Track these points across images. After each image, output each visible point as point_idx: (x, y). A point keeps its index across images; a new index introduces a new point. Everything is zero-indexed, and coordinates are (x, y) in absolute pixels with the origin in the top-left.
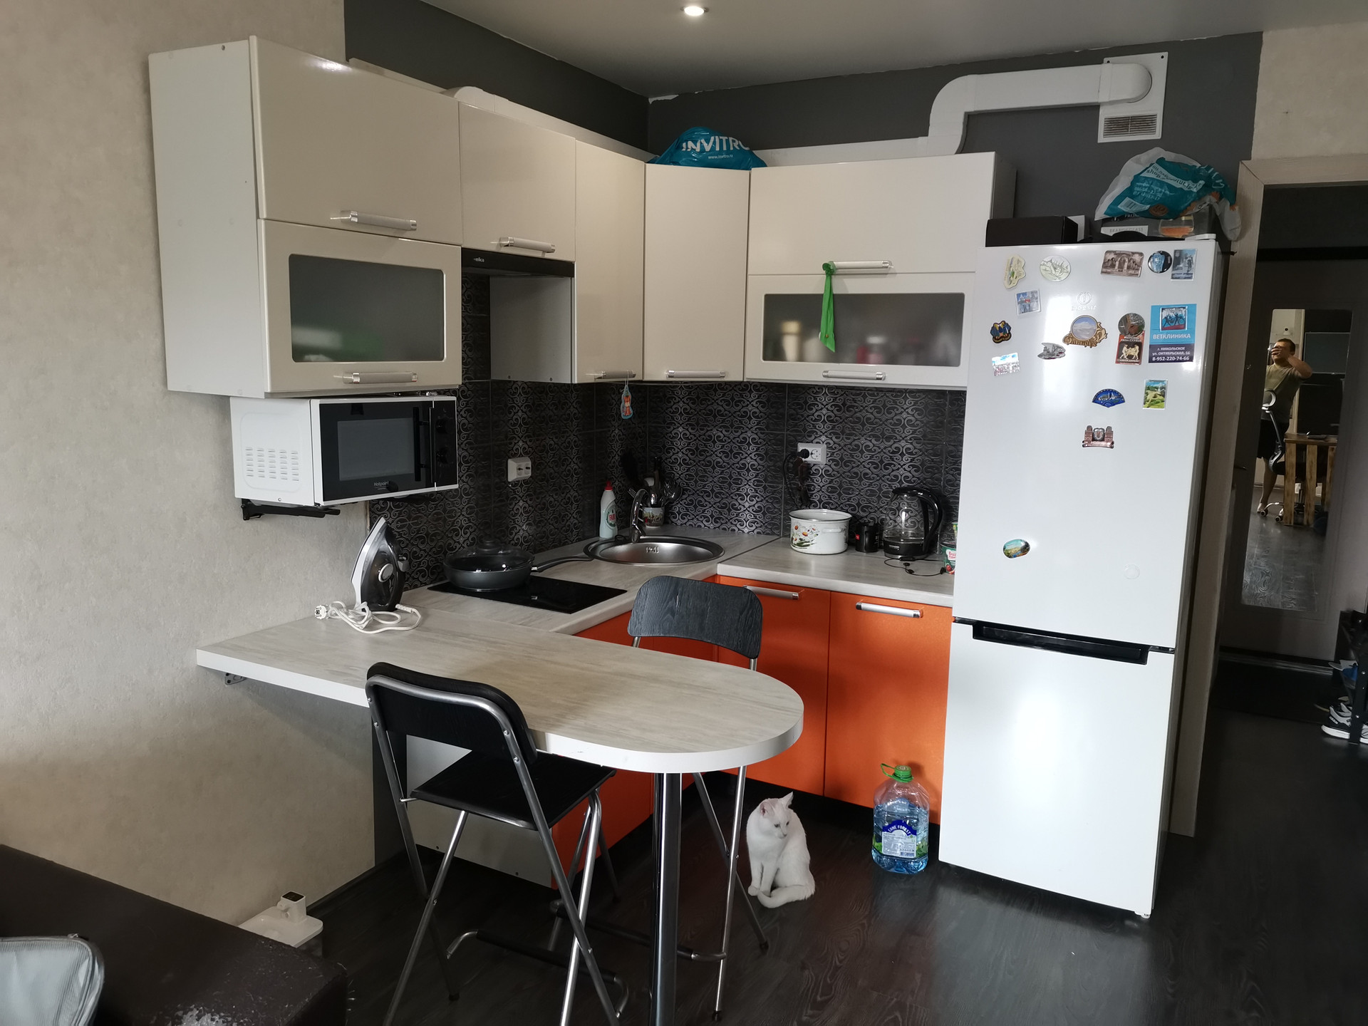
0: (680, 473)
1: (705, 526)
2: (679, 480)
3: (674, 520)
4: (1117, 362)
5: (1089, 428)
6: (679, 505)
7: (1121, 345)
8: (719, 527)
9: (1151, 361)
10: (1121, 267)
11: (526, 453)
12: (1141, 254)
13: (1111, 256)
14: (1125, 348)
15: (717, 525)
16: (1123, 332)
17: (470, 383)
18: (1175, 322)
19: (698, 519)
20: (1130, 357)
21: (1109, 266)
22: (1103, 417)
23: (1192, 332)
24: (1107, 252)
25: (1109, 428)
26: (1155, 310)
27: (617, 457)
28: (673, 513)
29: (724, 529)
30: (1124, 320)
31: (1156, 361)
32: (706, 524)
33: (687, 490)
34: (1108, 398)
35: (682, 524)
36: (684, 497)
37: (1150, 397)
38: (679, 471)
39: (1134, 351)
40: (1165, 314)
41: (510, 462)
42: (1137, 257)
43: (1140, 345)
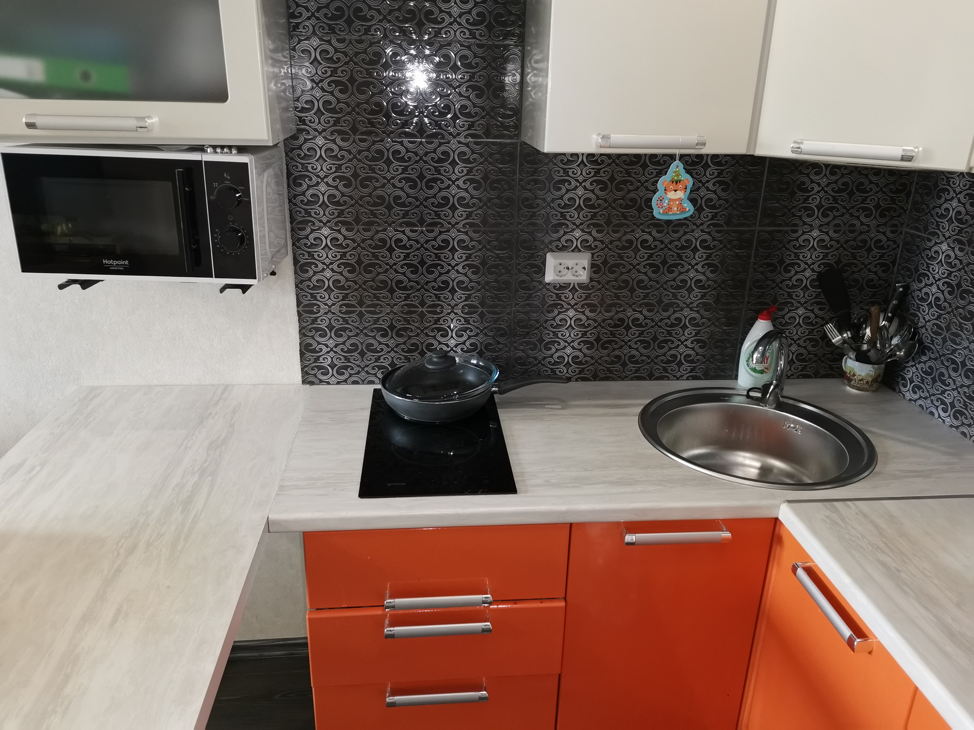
0: (927, 318)
1: (939, 417)
2: (923, 330)
3: (903, 389)
6: (914, 369)
8: (957, 427)
11: (589, 248)
15: (956, 423)
17: (476, 143)
19: (932, 401)
27: (808, 273)
28: (904, 379)
29: (964, 434)
32: (942, 414)
33: (929, 349)
35: (910, 400)
36: (924, 358)
38: (926, 316)
41: (549, 256)
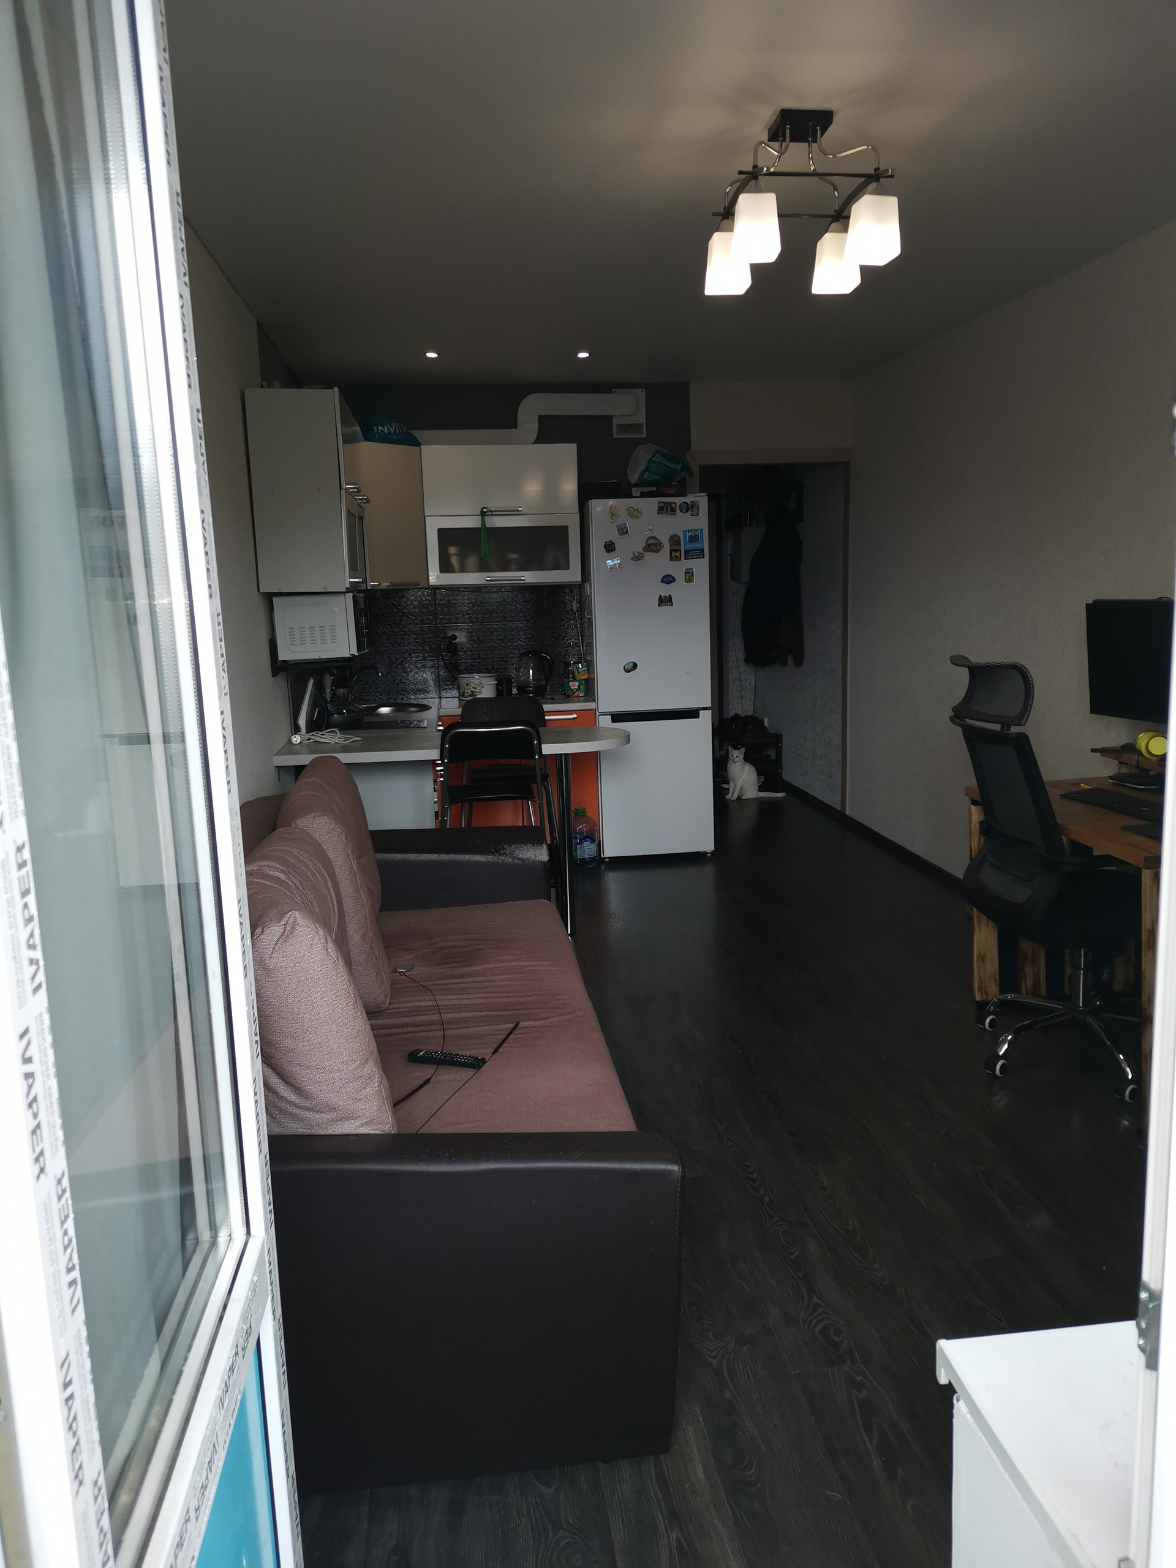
4: (671, 560)
5: (660, 596)
7: (671, 551)
9: (685, 559)
10: (667, 510)
12: (676, 504)
13: (661, 505)
14: (673, 553)
16: (671, 545)
18: (694, 539)
20: (676, 557)
21: (661, 509)
22: (665, 590)
23: (702, 541)
24: (660, 502)
25: (670, 595)
26: (685, 532)
30: (672, 538)
31: (688, 559)
34: (668, 580)
37: (687, 577)
39: (677, 554)
40: (690, 534)
42: (674, 505)
43: (680, 550)
